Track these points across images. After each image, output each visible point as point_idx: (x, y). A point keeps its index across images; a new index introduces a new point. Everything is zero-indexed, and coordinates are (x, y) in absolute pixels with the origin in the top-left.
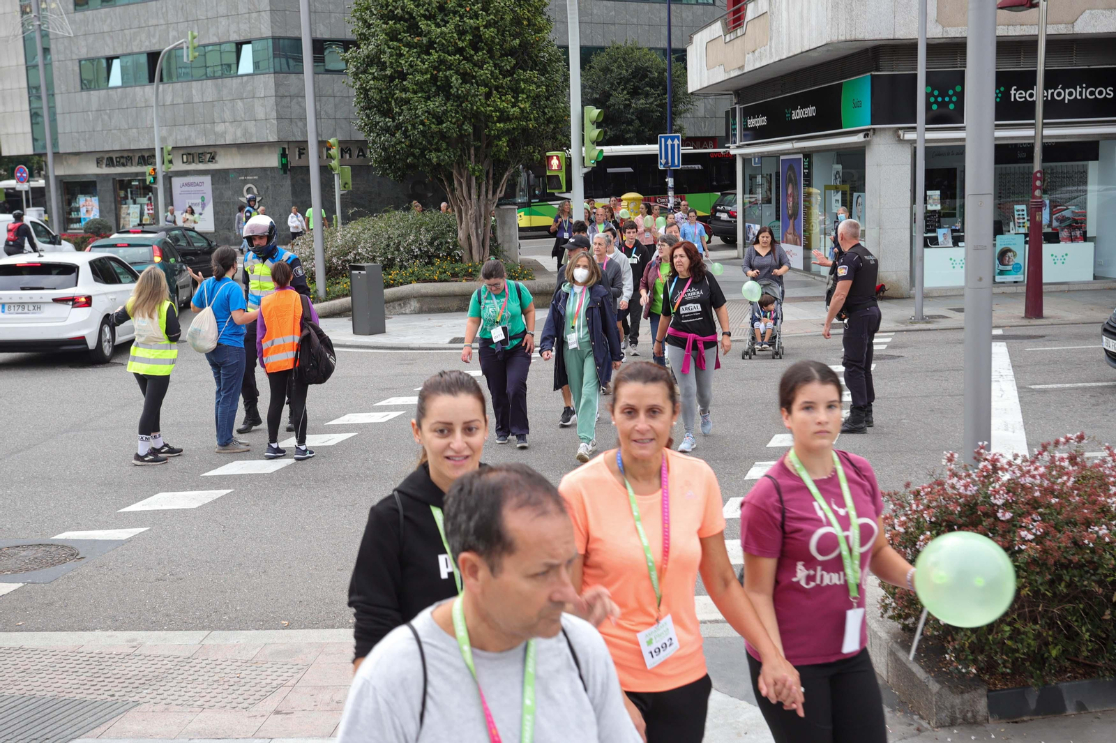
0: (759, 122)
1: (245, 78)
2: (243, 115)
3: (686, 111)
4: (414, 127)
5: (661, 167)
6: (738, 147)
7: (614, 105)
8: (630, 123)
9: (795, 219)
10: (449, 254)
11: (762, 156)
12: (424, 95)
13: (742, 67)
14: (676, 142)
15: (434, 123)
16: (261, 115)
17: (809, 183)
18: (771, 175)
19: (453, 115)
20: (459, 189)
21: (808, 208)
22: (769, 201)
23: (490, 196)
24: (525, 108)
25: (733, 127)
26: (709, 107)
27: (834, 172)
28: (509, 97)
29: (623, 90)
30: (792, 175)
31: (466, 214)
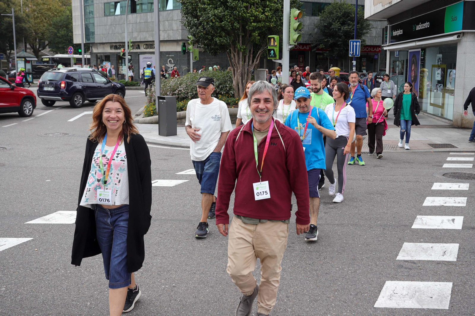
0: (399, 32)
1: (169, 11)
2: (168, 28)
3: (367, 33)
4: (208, 23)
5: (350, 56)
6: (388, 46)
7: (333, 29)
8: (340, 37)
9: (415, 83)
10: (227, 93)
11: (400, 51)
12: (213, 6)
13: (390, 3)
14: (358, 44)
15: (218, 21)
16: (175, 28)
17: (423, 66)
18: (404, 61)
19: (228, 17)
20: (234, 58)
21: (422, 77)
22: (402, 74)
23: (250, 63)
24: (268, 15)
25: (386, 36)
26: (378, 32)
27: (437, 58)
28: (260, 9)
29: (338, 22)
30: (415, 60)
31: (237, 72)
